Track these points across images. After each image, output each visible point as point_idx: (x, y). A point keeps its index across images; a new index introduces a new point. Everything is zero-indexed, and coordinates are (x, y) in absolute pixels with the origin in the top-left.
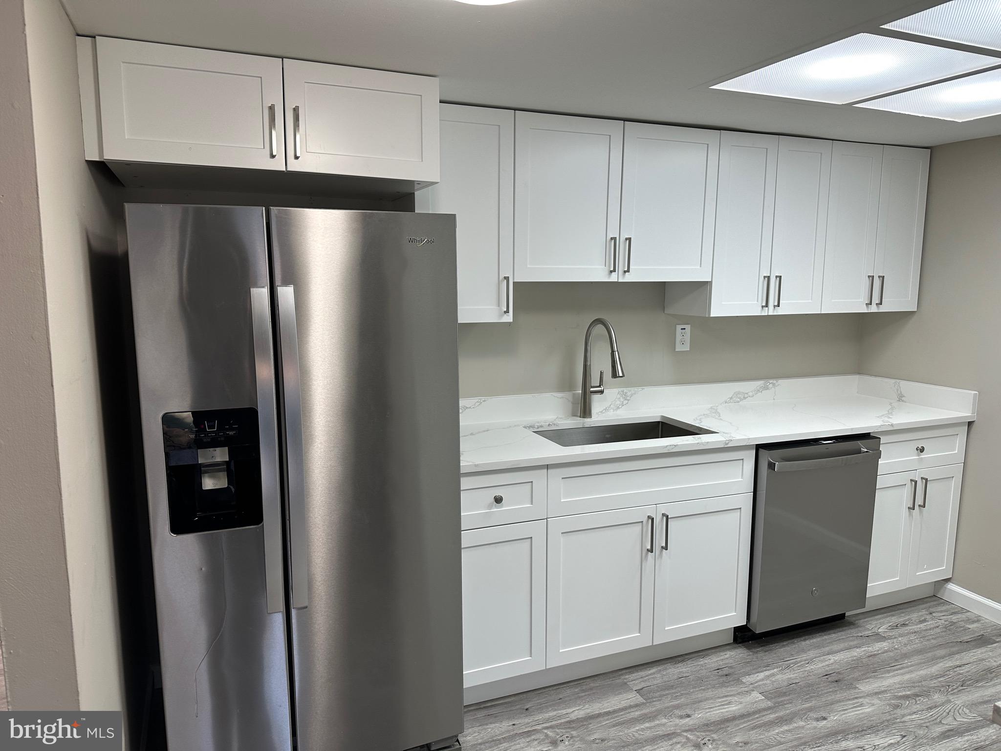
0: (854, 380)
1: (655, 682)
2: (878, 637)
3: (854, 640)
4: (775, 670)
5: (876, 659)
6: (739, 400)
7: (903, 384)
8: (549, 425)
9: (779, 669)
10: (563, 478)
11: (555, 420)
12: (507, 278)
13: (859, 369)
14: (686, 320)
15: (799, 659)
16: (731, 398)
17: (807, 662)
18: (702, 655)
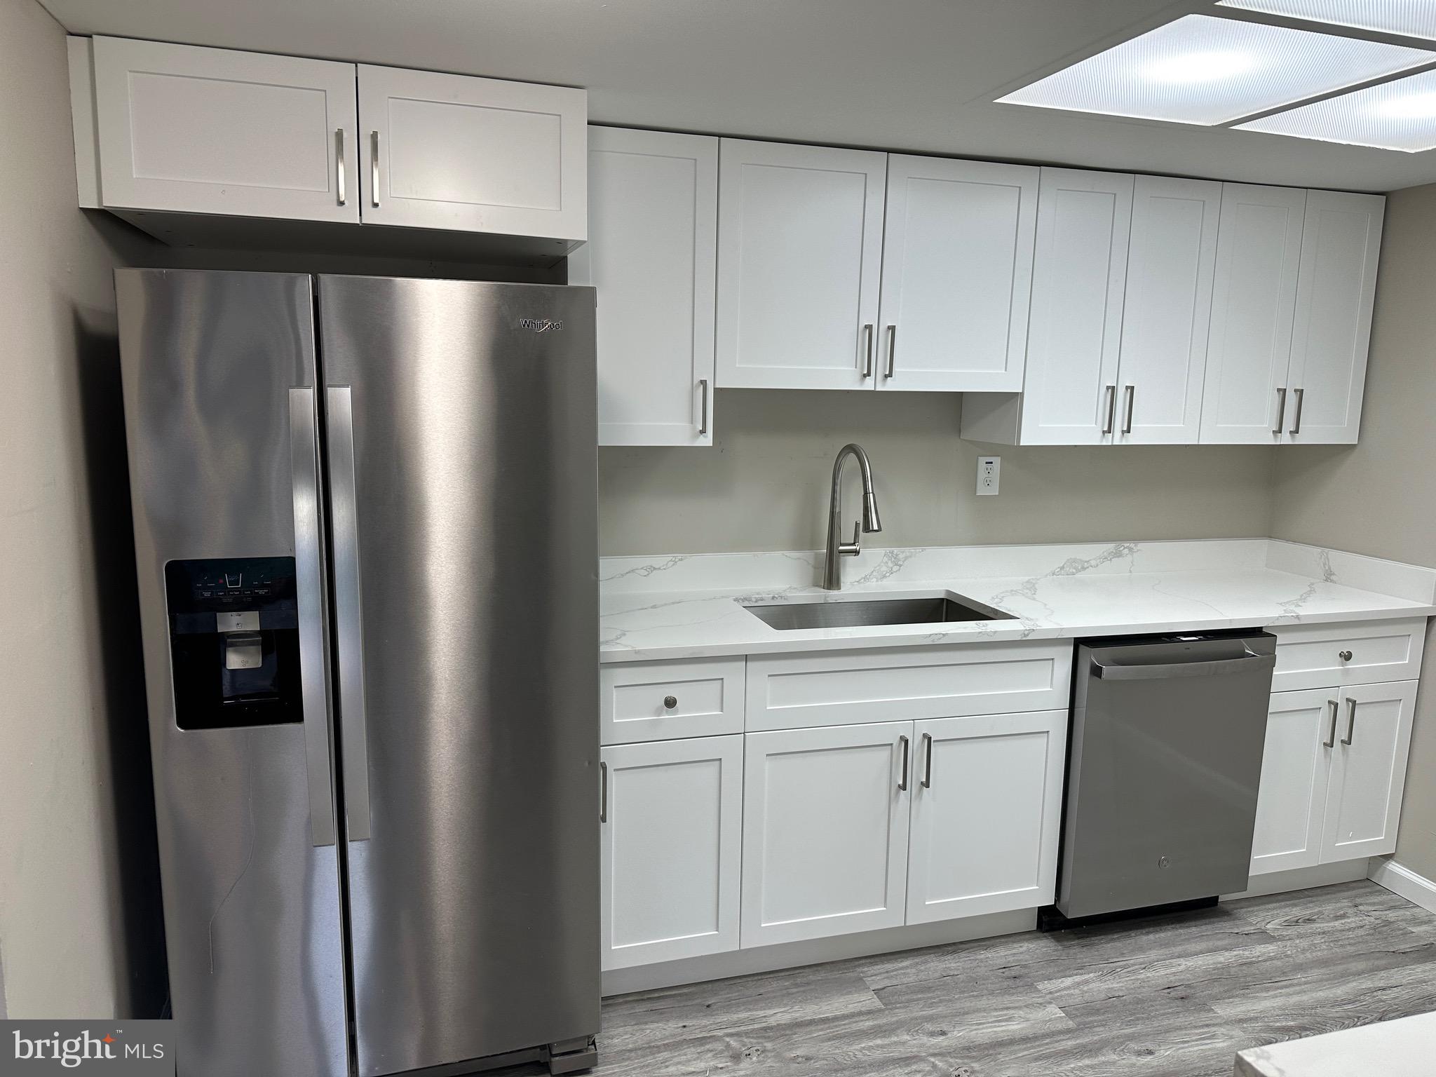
0: (1260, 548)
1: (905, 980)
2: (1265, 937)
3: (1224, 939)
4: (1092, 975)
5: (1253, 970)
6: (1074, 571)
7: (1334, 555)
8: (773, 598)
9: (1097, 974)
10: (769, 676)
11: (785, 591)
12: (704, 383)
13: (1270, 530)
14: (993, 450)
15: (1132, 962)
16: (1062, 568)
17: (1143, 966)
18: (985, 945)
